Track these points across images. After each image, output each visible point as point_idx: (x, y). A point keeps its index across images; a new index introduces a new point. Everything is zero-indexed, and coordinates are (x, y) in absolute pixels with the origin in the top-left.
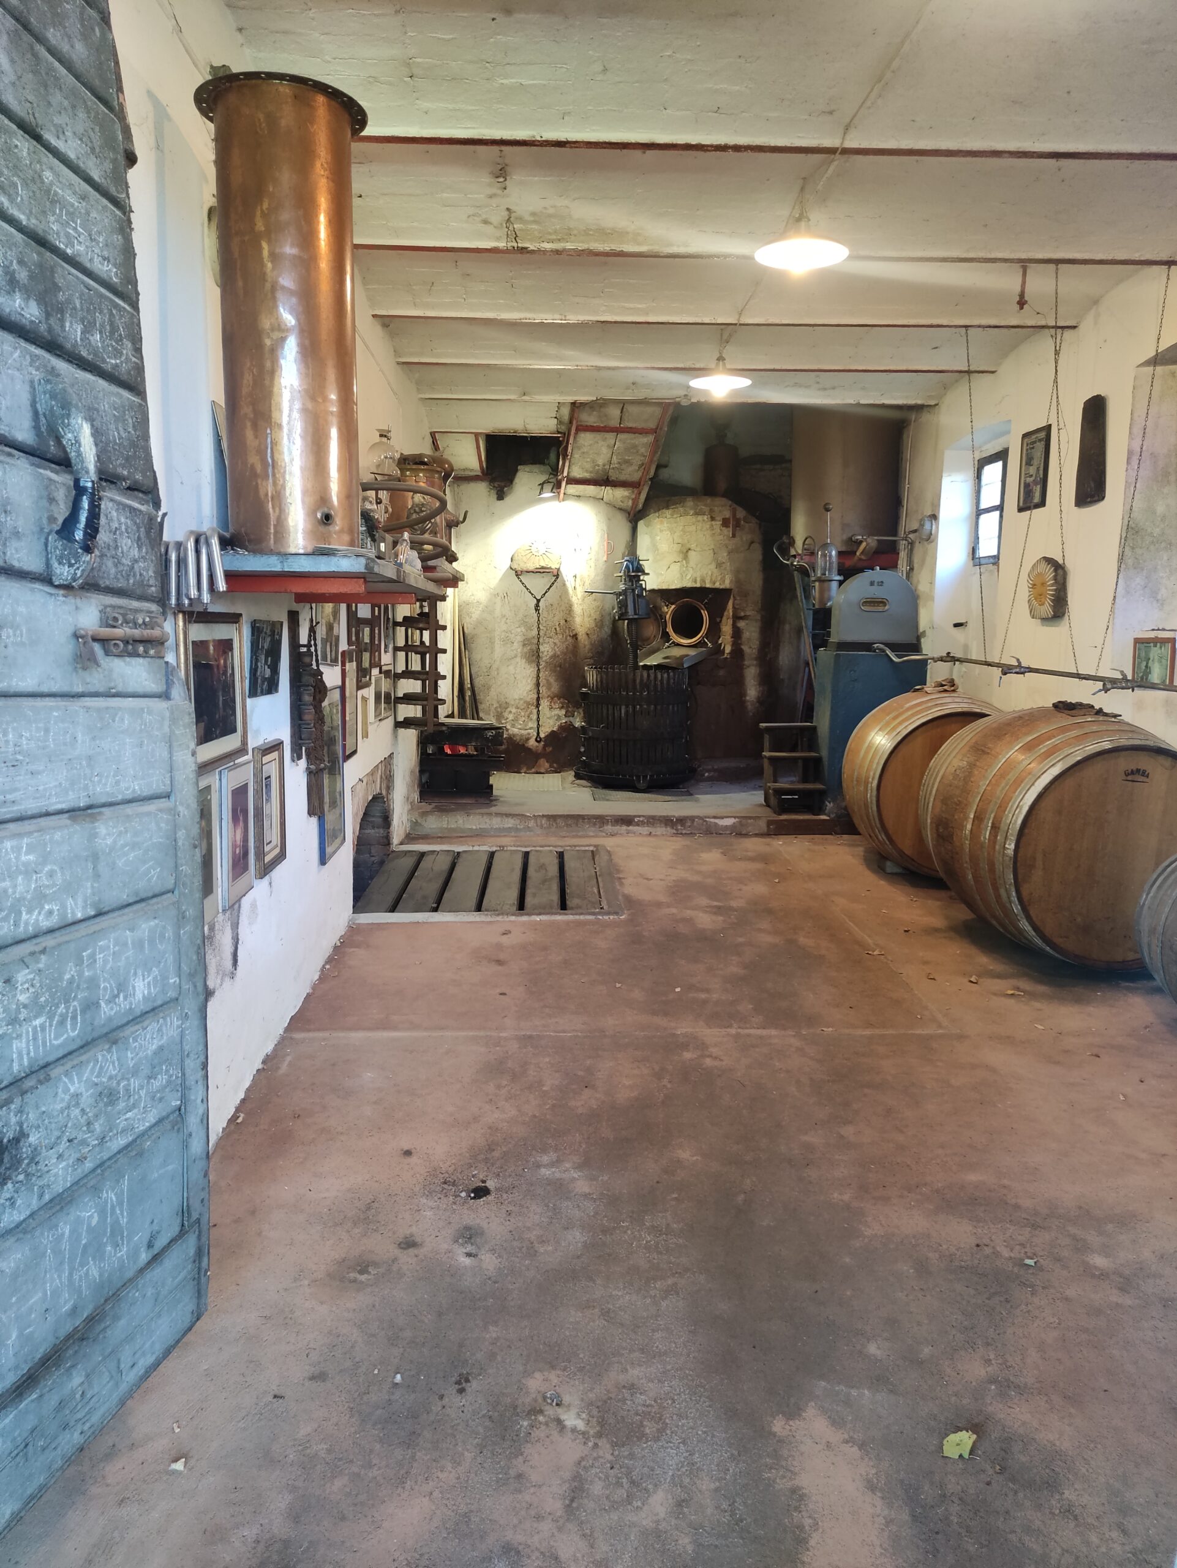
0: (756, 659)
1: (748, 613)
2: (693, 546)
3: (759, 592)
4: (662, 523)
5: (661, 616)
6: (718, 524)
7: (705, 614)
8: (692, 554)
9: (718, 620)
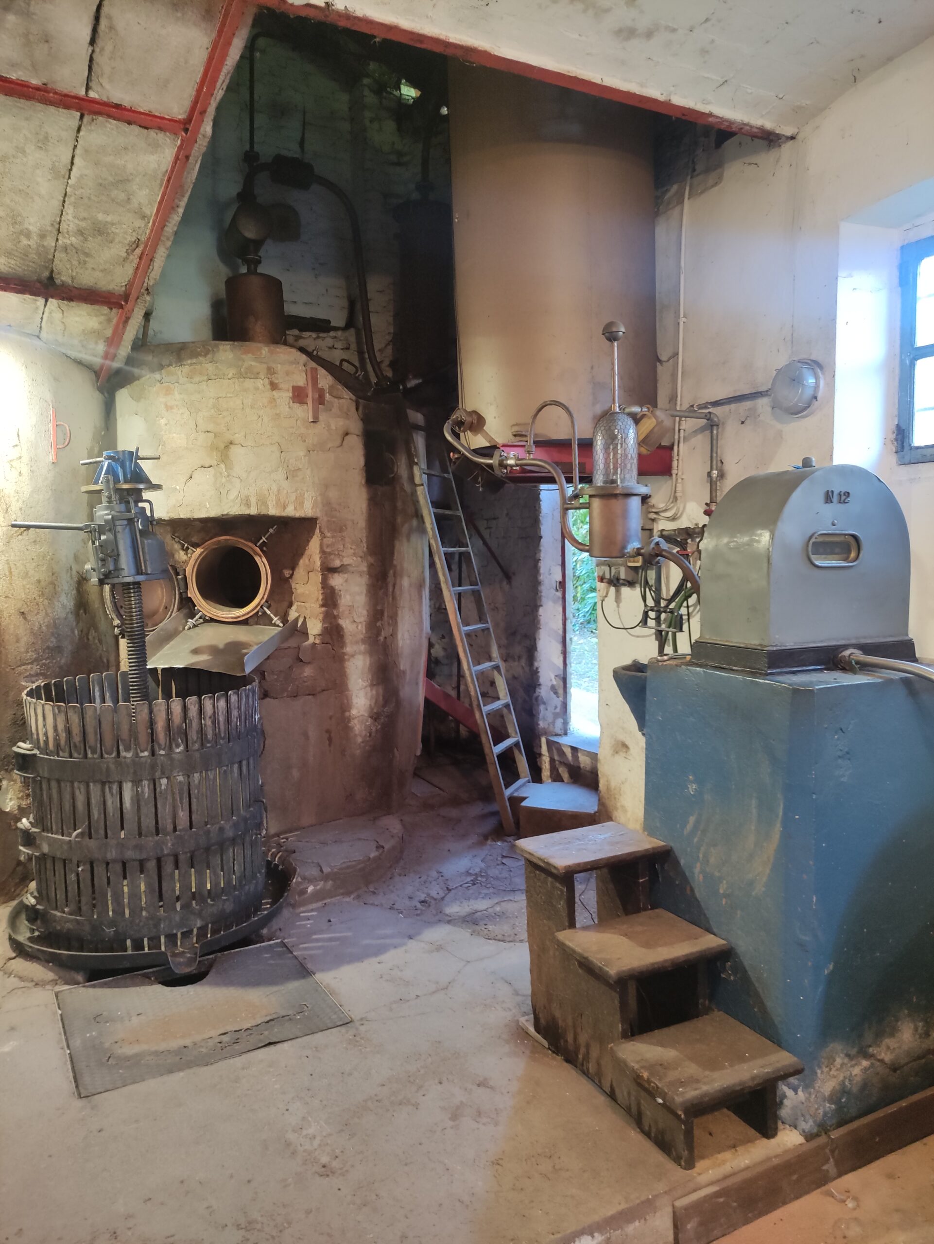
0: (363, 641)
1: (346, 561)
2: (238, 437)
3: (362, 523)
4: (168, 392)
5: (174, 568)
6: (284, 396)
7: (263, 564)
8: (236, 452)
9: (287, 573)
